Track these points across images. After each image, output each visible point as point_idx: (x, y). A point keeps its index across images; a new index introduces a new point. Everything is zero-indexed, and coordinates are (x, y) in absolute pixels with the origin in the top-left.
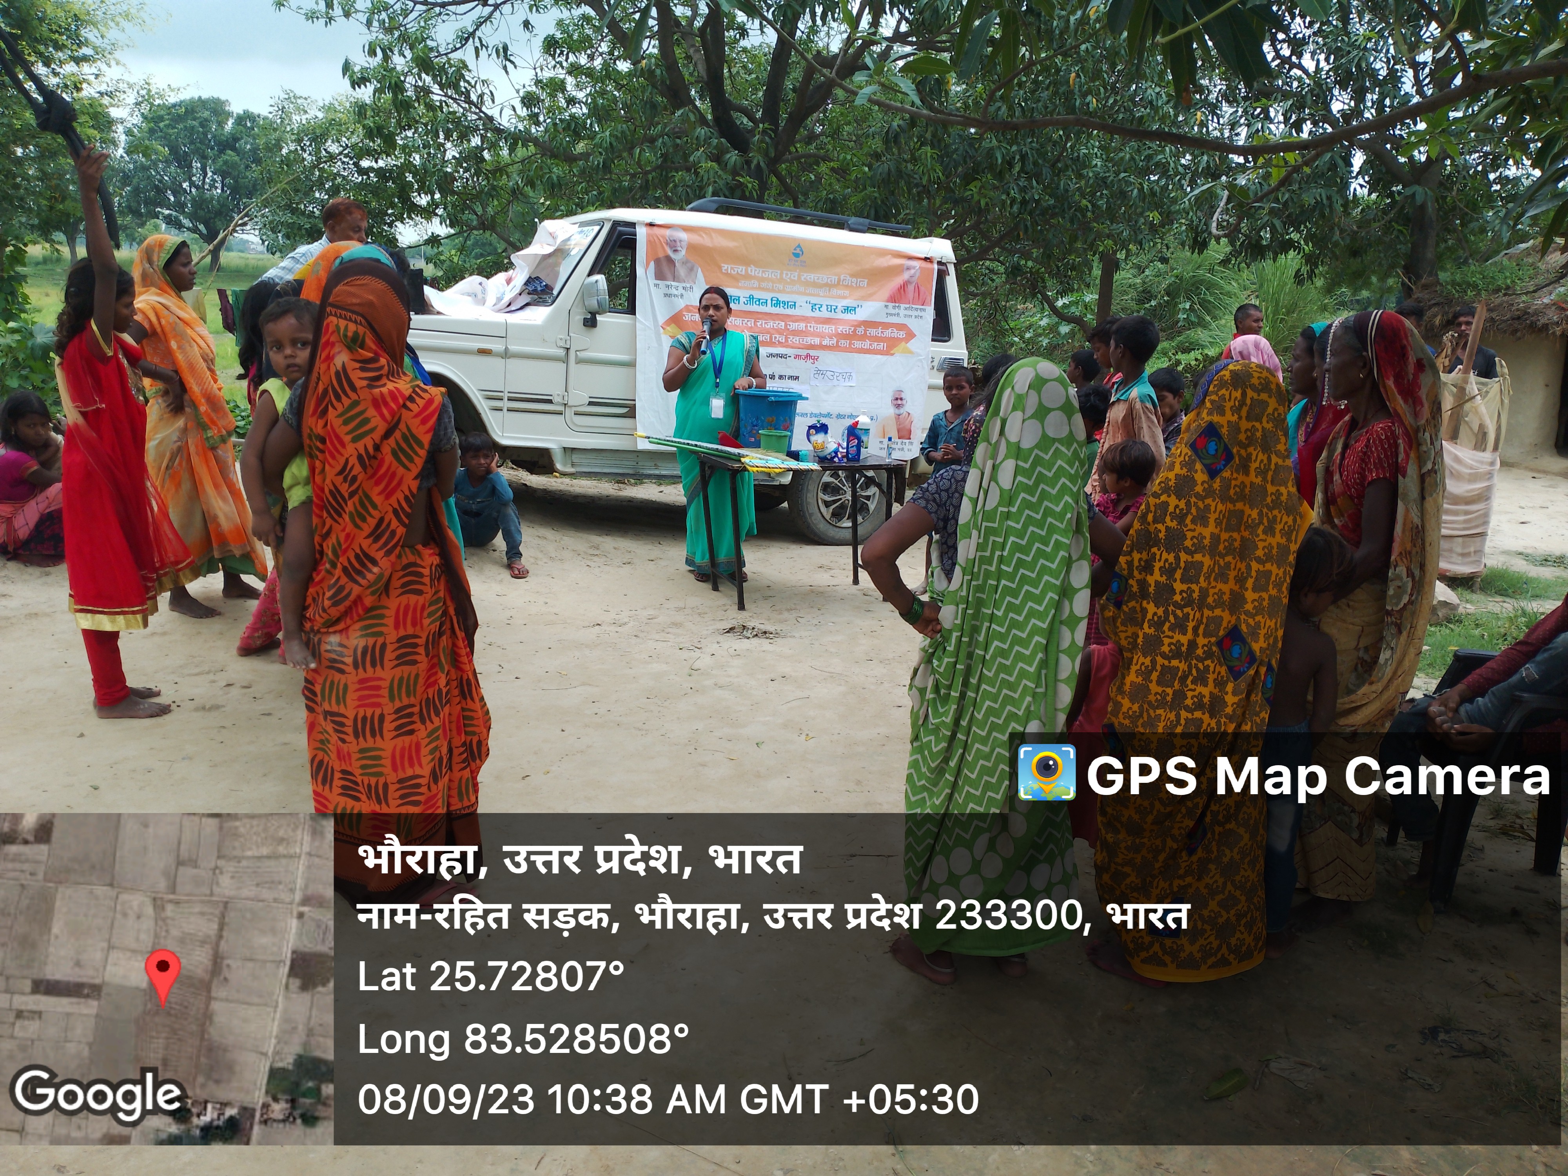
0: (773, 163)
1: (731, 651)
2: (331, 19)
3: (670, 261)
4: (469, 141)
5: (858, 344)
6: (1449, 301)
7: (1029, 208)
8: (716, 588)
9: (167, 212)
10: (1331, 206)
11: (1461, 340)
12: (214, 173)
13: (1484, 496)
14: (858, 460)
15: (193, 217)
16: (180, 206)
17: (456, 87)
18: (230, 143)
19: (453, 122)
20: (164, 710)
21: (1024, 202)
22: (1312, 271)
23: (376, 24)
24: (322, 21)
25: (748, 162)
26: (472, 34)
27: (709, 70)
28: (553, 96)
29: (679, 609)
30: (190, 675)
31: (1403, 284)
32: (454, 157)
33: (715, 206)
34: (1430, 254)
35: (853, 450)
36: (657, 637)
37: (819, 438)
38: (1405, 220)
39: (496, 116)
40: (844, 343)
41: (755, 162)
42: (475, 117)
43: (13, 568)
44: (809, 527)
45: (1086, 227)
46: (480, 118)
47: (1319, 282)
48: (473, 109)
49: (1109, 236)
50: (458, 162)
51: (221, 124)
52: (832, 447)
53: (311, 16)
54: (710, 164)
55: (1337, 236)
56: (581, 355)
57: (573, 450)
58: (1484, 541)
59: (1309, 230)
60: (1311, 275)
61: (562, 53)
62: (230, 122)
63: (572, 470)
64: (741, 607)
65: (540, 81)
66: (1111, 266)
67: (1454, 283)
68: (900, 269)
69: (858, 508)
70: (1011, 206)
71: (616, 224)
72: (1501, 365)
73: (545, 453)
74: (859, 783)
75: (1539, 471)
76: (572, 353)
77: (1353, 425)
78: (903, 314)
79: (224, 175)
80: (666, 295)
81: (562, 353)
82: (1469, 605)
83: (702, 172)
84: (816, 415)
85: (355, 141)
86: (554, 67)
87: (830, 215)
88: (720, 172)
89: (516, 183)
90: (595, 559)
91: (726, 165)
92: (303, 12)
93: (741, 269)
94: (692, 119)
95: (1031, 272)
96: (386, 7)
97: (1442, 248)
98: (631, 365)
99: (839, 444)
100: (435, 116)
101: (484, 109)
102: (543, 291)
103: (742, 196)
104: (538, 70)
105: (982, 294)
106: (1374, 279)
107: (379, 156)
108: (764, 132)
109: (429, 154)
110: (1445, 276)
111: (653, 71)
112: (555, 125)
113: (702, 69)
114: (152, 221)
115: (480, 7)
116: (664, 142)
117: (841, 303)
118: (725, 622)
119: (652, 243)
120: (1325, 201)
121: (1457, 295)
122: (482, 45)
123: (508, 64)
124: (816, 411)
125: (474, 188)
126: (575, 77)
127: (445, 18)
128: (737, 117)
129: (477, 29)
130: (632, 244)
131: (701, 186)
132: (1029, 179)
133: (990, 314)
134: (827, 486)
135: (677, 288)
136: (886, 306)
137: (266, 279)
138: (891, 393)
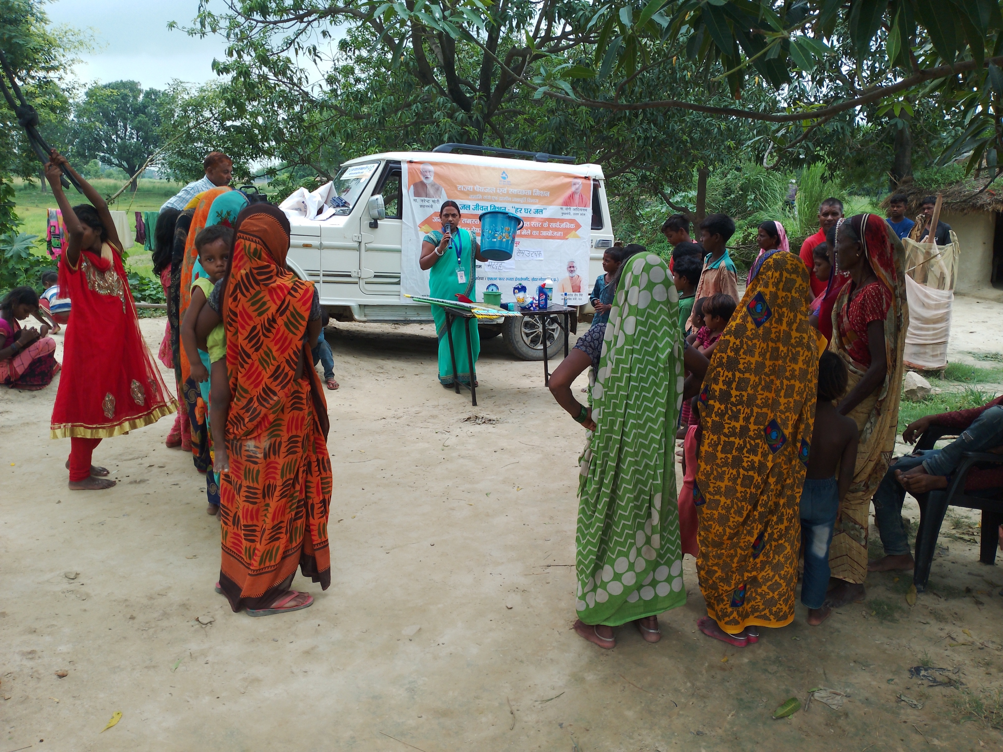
0: (487, 117)
1: (469, 433)
2: (204, 34)
3: (423, 184)
4: (294, 109)
5: (544, 233)
6: (921, 191)
7: (650, 142)
8: (458, 392)
9: (102, 154)
10: (843, 133)
11: (927, 219)
12: (132, 129)
13: (945, 318)
14: (546, 308)
15: (119, 157)
16: (110, 151)
17: (284, 74)
18: (141, 109)
19: (283, 97)
20: (111, 484)
21: (646, 138)
22: (832, 174)
23: (232, 36)
24: (198, 35)
25: (470, 118)
26: (293, 41)
27: (445, 59)
28: (346, 76)
29: (435, 407)
30: (125, 460)
31: (891, 181)
32: (283, 119)
33: (451, 149)
34: (907, 161)
35: (542, 302)
36: (421, 425)
37: (521, 295)
38: (891, 140)
39: (310, 91)
40: (535, 233)
41: (475, 117)
42: (297, 93)
43: (13, 393)
44: (516, 350)
45: (687, 153)
46: (300, 94)
47: (838, 181)
48: (295, 88)
49: (701, 159)
50: (286, 121)
51: (135, 98)
52: (529, 300)
53: (191, 32)
54: (446, 119)
55: (848, 152)
56: (369, 246)
57: (365, 306)
58: (946, 347)
59: (830, 148)
60: (831, 177)
61: (350, 49)
62: (141, 96)
63: (365, 319)
64: (475, 404)
65: (337, 69)
66: (704, 175)
67: (923, 180)
68: (568, 185)
69: (547, 336)
70: (638, 141)
71: (388, 162)
72: (953, 235)
73: (347, 309)
74: (551, 518)
75: (981, 298)
76: (363, 245)
77: (853, 286)
78: (572, 213)
79: (138, 130)
80: (421, 206)
81: (356, 245)
82: (937, 389)
83: (441, 125)
84: (519, 279)
85: (220, 109)
86: (346, 59)
87: (525, 152)
88: (453, 125)
89: (323, 134)
90: (381, 375)
91: (456, 120)
92: (186, 30)
93: (470, 188)
94: (435, 92)
95: (654, 179)
96: (238, 25)
97: (915, 157)
98: (399, 251)
99: (534, 298)
100: (272, 93)
101: (302, 88)
102: (343, 206)
103: (469, 141)
104: (336, 61)
105: (623, 195)
106: (872, 177)
107: (238, 117)
108: (480, 98)
109: (268, 117)
110: (917, 175)
111: (409, 63)
112: (348, 96)
113: (440, 57)
114: (93, 160)
115: (298, 23)
116: (417, 107)
117: (534, 207)
118: (464, 414)
119: (411, 173)
120: (840, 130)
121: (925, 188)
122: (299, 47)
123: (317, 58)
124: (519, 277)
125: (297, 137)
126: (360, 65)
127: (276, 31)
128: (463, 88)
129: (297, 37)
130: (398, 174)
131: (441, 135)
132: (649, 123)
133: (629, 207)
134: (527, 324)
135: (428, 201)
136: (562, 208)
137: (169, 205)
138: (567, 264)
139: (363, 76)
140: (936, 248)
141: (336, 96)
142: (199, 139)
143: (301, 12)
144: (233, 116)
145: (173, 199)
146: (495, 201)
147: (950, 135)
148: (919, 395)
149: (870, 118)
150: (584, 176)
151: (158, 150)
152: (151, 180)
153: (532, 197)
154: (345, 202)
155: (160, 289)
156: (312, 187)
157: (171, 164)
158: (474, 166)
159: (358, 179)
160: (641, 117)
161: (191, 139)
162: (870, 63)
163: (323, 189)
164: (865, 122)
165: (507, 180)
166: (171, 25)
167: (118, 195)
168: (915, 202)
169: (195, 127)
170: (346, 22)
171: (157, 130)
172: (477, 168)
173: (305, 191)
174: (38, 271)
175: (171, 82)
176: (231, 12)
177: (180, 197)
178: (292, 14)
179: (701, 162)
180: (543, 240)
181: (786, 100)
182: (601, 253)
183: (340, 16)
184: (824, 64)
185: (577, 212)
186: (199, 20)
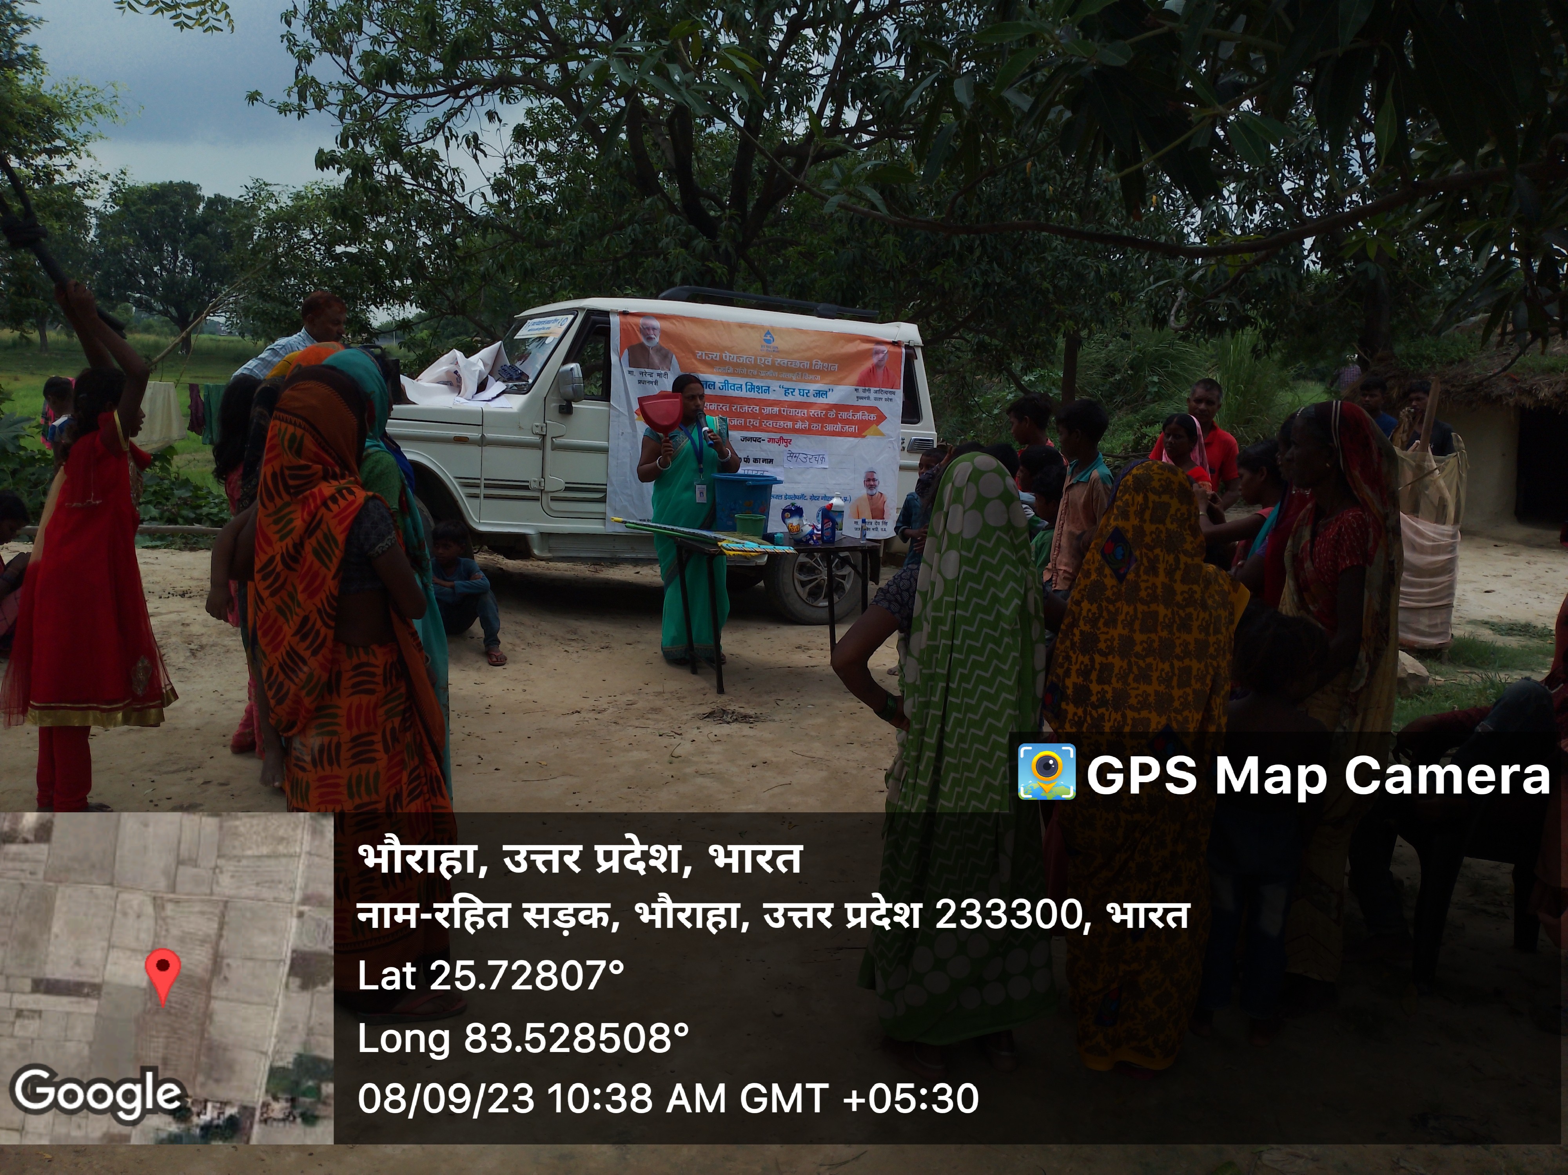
0: (741, 248)
1: (712, 736)
2: (303, 111)
3: (643, 348)
4: (441, 229)
5: (829, 427)
6: (1405, 374)
7: (991, 291)
8: (694, 672)
9: (137, 295)
10: (1285, 284)
11: (1417, 416)
12: (185, 256)
13: (1448, 568)
14: (833, 542)
15: (164, 300)
16: (150, 290)
17: (428, 176)
18: (200, 226)
19: (426, 211)
21: (986, 285)
22: (1269, 346)
23: (348, 116)
24: (295, 114)
25: (716, 248)
26: (442, 125)
27: (676, 158)
28: (523, 182)
29: (658, 694)
30: (166, 773)
32: (425, 244)
33: (685, 295)
34: (1384, 328)
35: (828, 533)
36: (637, 723)
37: (794, 521)
38: (1359, 295)
39: (467, 203)
40: (816, 426)
41: (723, 247)
42: (447, 205)
44: (785, 606)
45: (1048, 309)
46: (452, 207)
47: (1277, 356)
48: (444, 197)
49: (1070, 318)
50: (429, 248)
51: (193, 208)
52: (807, 529)
53: (284, 109)
54: (679, 249)
55: (1292, 313)
56: (557, 441)
57: (550, 534)
58: (1450, 613)
59: (1265, 306)
60: (1268, 350)
61: (531, 141)
62: (202, 206)
63: (549, 555)
64: (721, 690)
65: (511, 169)
66: (1074, 344)
67: (1409, 356)
69: (834, 587)
70: (974, 288)
71: (590, 313)
73: (522, 539)
75: (1500, 539)
76: (548, 440)
77: (1318, 513)
78: (872, 398)
79: (194, 257)
80: (640, 382)
81: (537, 439)
82: (1438, 678)
83: (671, 258)
84: (791, 497)
85: (327, 227)
86: (524, 155)
87: (799, 301)
88: (689, 259)
89: (487, 269)
90: (573, 644)
91: (694, 251)
92: (276, 105)
93: (716, 355)
94: (661, 207)
95: (996, 349)
96: (358, 99)
97: (1395, 322)
98: (605, 450)
99: (814, 527)
100: (407, 204)
101: (456, 197)
102: (518, 379)
103: (713, 284)
104: (508, 158)
105: (949, 372)
106: (1330, 352)
107: (352, 242)
108: (731, 218)
109: (402, 241)
110: (1399, 349)
111: (620, 163)
112: (526, 212)
113: (670, 155)
114: (123, 305)
115: (451, 99)
116: (634, 230)
117: (813, 387)
118: (704, 707)
119: (625, 331)
120: (1280, 280)
121: (1412, 368)
122: (452, 135)
123: (478, 153)
124: (790, 493)
125: (446, 272)
126: (545, 165)
127: (417, 109)
128: (705, 203)
129: (448, 120)
130: (605, 332)
131: (671, 274)
132: (990, 263)
133: (958, 391)
134: (802, 568)
135: (651, 375)
136: (856, 390)
137: (245, 372)
138: (863, 475)
139: (550, 182)
140: (1432, 462)
141: (509, 211)
142: (293, 273)
143: (455, 82)
144: (346, 238)
145: (251, 364)
146: (754, 376)
147: (1449, 289)
148: (1411, 687)
149: (1325, 262)
150: (891, 340)
151: (226, 289)
152: (213, 337)
153: (812, 371)
154: (522, 373)
155: (224, 506)
156: (469, 351)
157: (247, 311)
158: (722, 323)
159: (541, 339)
160: (977, 253)
161: (278, 272)
162: (1325, 178)
163: (487, 353)
164: (1318, 267)
165: (773, 344)
166: (253, 97)
167: (163, 357)
168: (1396, 390)
169: (286, 254)
170: (524, 99)
171: (226, 258)
172: (726, 326)
173: (459, 354)
174: (33, 474)
175: (250, 184)
176: (346, 80)
177: (262, 359)
178: (441, 85)
179: (1070, 323)
180: (828, 438)
181: (1197, 234)
182: (915, 460)
183: (516, 90)
184: (1255, 179)
185: (880, 396)
186: (296, 89)
